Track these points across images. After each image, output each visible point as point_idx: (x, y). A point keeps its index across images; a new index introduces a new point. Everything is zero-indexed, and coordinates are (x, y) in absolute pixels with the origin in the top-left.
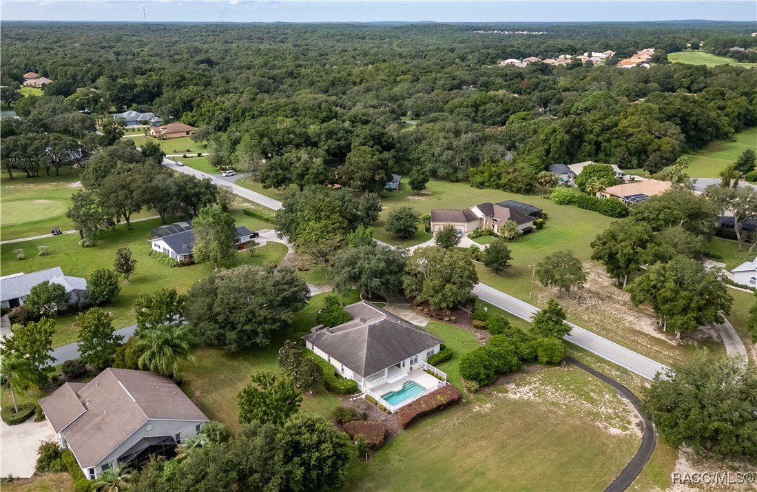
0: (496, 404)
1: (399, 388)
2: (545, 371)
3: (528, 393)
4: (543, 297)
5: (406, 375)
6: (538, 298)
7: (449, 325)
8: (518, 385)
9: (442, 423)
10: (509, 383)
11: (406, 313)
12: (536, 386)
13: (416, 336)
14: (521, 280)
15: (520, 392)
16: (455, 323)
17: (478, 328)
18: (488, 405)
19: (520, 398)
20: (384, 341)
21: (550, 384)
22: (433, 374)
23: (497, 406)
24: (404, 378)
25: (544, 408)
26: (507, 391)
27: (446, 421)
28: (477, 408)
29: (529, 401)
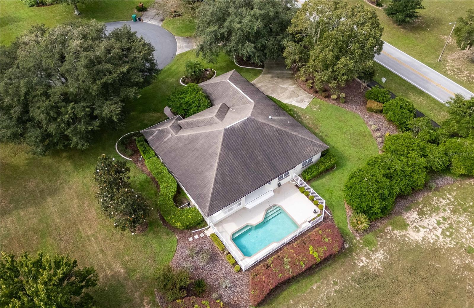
0: (389, 251)
1: (258, 218)
2: (458, 187)
3: (434, 228)
4: (453, 60)
5: (271, 194)
6: (447, 61)
7: (336, 105)
8: (421, 213)
9: (312, 292)
10: (408, 209)
11: (284, 86)
12: (446, 214)
13: (290, 142)
14: (428, 34)
15: (424, 227)
16: (345, 102)
17: (373, 111)
18: (379, 255)
19: (424, 239)
21: (465, 210)
22: (308, 196)
23: (392, 255)
24: (268, 201)
25: (457, 261)
26: (405, 226)
27: (318, 287)
28: (364, 259)
29: (437, 246)
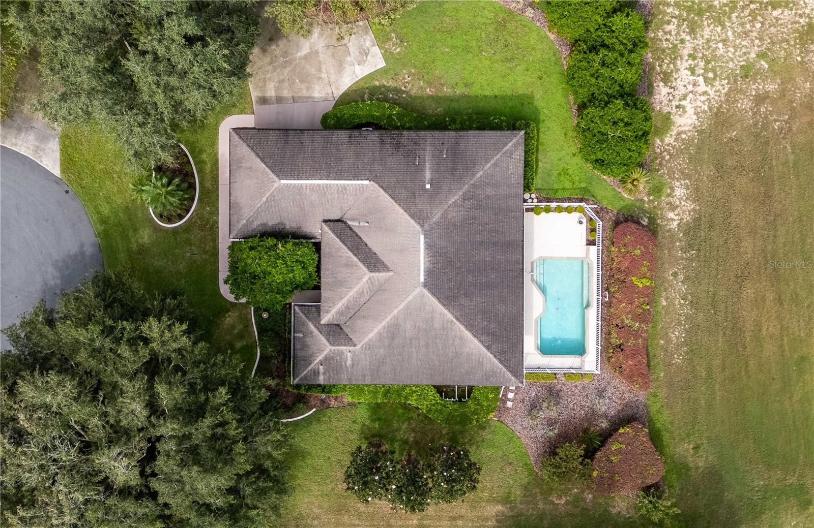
0: (683, 174)
3: (694, 84)
9: (667, 310)
10: (651, 89)
11: (305, 50)
12: (689, 47)
18: (679, 191)
20: (470, 278)
21: (700, 13)
23: (689, 177)
25: (745, 104)
26: (668, 119)
27: (667, 299)
29: (714, 107)
